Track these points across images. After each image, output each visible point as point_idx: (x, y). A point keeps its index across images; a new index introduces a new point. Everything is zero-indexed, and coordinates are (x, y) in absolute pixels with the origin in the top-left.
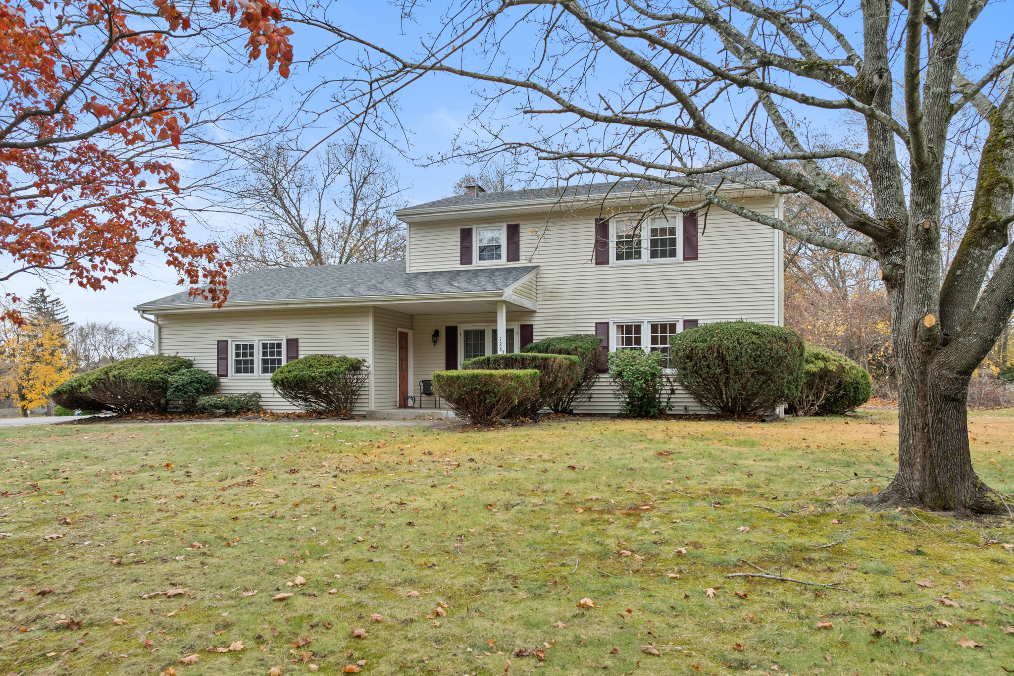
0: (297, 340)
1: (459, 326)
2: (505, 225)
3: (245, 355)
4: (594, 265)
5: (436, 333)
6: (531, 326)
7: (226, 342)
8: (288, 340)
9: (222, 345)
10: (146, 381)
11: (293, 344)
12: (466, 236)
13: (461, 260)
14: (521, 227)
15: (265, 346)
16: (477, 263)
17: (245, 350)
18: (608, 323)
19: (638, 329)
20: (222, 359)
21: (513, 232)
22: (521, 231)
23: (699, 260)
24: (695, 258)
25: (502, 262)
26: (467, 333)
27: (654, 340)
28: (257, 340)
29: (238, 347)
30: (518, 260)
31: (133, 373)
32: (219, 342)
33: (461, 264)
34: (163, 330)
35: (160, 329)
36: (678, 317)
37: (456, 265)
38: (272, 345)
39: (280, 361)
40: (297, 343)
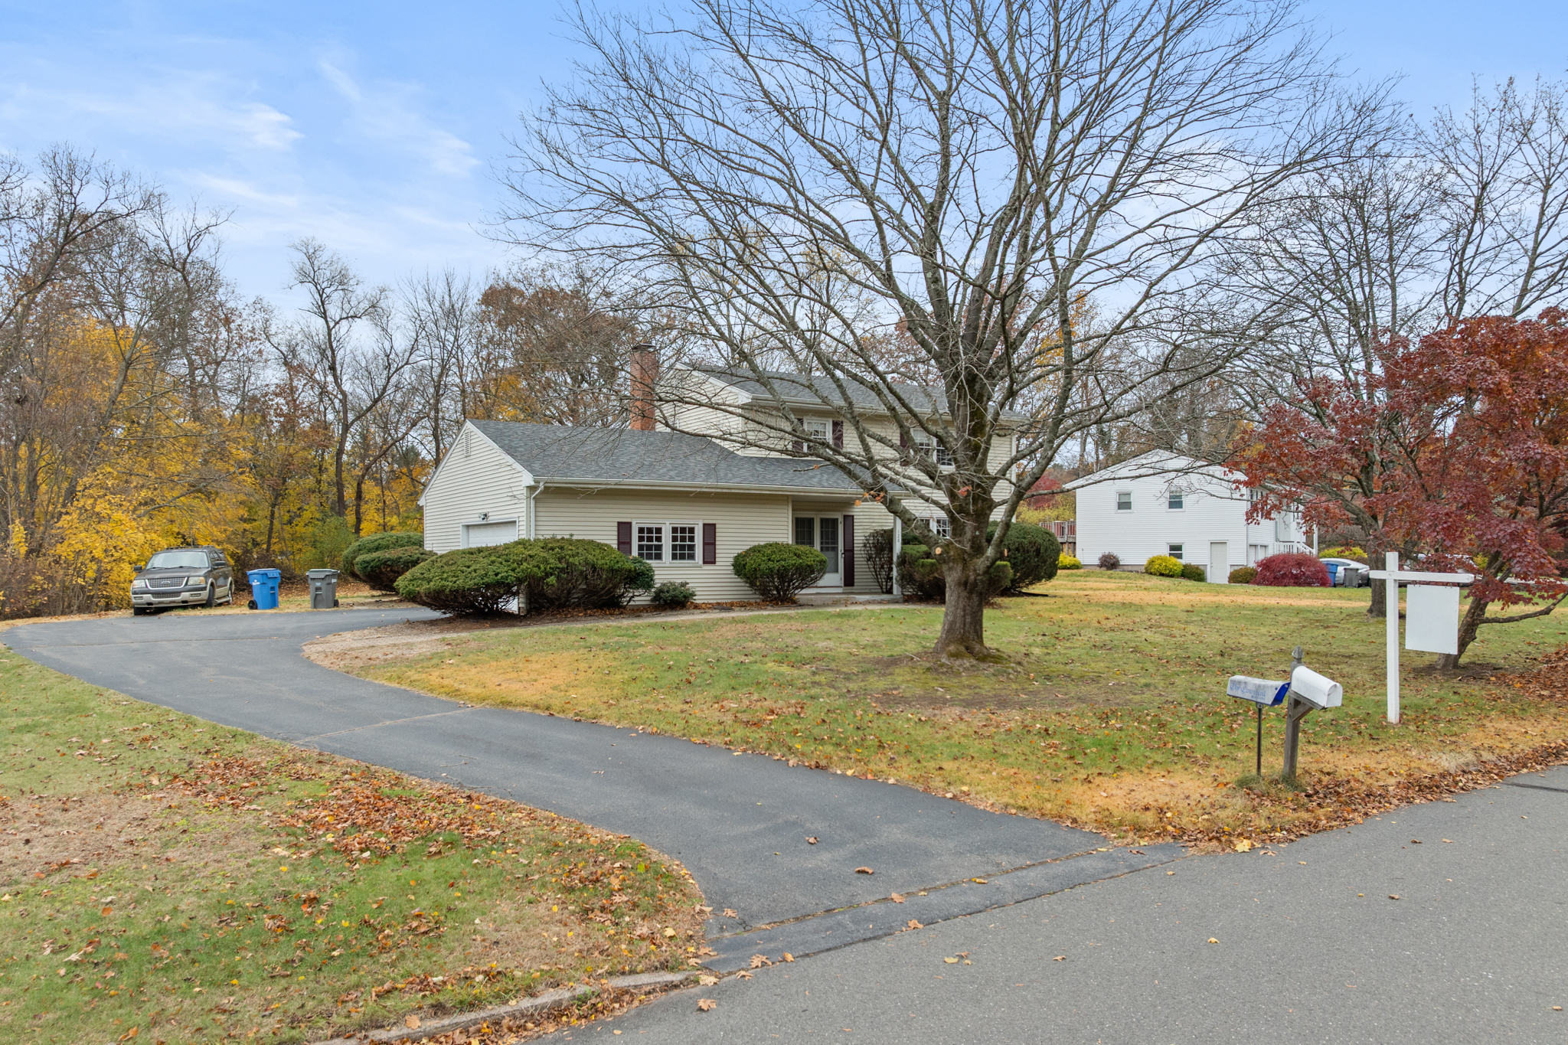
0: (714, 525)
2: (831, 421)
3: (650, 539)
6: (853, 516)
7: (630, 523)
8: (704, 525)
9: (624, 528)
11: (710, 530)
14: (844, 424)
15: (675, 530)
17: (651, 535)
20: (624, 543)
22: (844, 428)
28: (666, 523)
29: (641, 530)
32: (619, 523)
33: (794, 452)
34: (538, 505)
38: (683, 530)
39: (692, 548)
40: (716, 528)
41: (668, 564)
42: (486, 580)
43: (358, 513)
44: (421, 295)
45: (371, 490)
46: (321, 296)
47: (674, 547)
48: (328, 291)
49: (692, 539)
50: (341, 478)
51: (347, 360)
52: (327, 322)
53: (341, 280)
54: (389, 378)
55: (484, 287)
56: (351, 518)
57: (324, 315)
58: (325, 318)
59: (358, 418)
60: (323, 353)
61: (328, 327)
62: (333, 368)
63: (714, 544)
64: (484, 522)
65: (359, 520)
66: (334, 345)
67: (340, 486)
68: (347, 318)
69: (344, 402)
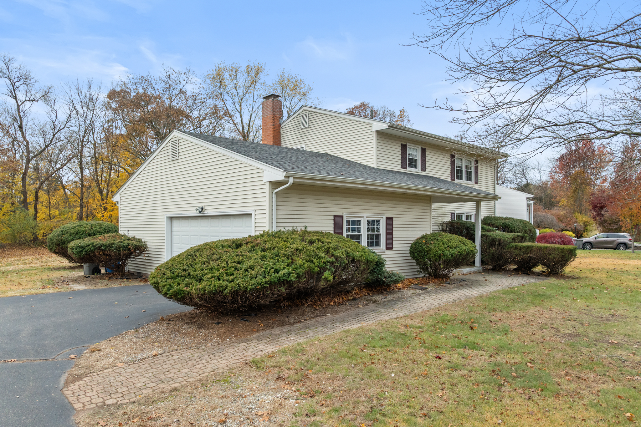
2: (420, 147)
3: (354, 230)
7: (342, 217)
8: (387, 218)
9: (338, 220)
11: (390, 221)
12: (404, 149)
14: (427, 150)
15: (368, 222)
16: (408, 169)
17: (355, 226)
20: (338, 233)
21: (423, 153)
22: (426, 153)
25: (419, 170)
28: (364, 217)
29: (348, 222)
30: (425, 171)
32: (335, 216)
33: (402, 167)
37: (399, 168)
40: (393, 221)
42: (268, 278)
43: (35, 208)
44: (74, 90)
45: (43, 196)
46: (13, 87)
47: (368, 236)
48: (17, 84)
49: (379, 230)
50: (25, 188)
51: (29, 124)
52: (17, 101)
53: (26, 79)
54: (54, 135)
55: (110, 88)
56: (32, 211)
57: (15, 98)
58: (16, 99)
59: (35, 156)
60: (15, 119)
61: (18, 104)
62: (21, 127)
63: (392, 234)
64: (201, 214)
65: (36, 212)
66: (21, 114)
67: (24, 192)
68: (29, 100)
69: (27, 146)
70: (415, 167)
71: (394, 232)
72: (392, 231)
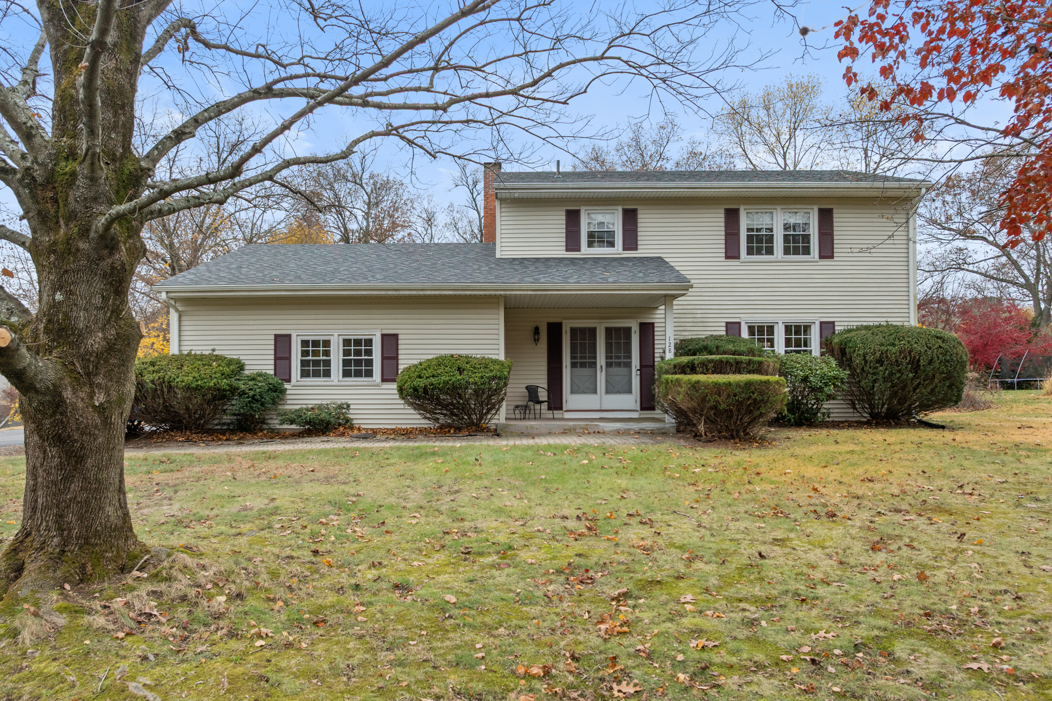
0: (396, 336)
1: (564, 322)
2: (620, 209)
4: (723, 259)
5: (537, 331)
6: (653, 324)
7: (289, 336)
8: (383, 336)
9: (282, 342)
10: (210, 388)
11: (391, 341)
12: (573, 218)
13: (566, 246)
14: (639, 212)
15: (347, 342)
16: (586, 251)
17: (317, 348)
18: (739, 323)
19: (771, 330)
20: (281, 358)
21: (630, 217)
22: (639, 216)
23: (835, 259)
24: (831, 257)
25: (618, 250)
26: (574, 331)
27: (788, 343)
28: (336, 335)
29: (305, 343)
30: (636, 249)
31: (186, 377)
33: (567, 250)
34: (183, 318)
35: (180, 317)
36: (814, 317)
37: (558, 250)
38: (358, 342)
39: (370, 363)
40: (397, 340)
41: (336, 382)
47: (346, 363)
49: (369, 352)
63: (396, 358)
70: (611, 244)
71: (400, 357)
72: (397, 354)
